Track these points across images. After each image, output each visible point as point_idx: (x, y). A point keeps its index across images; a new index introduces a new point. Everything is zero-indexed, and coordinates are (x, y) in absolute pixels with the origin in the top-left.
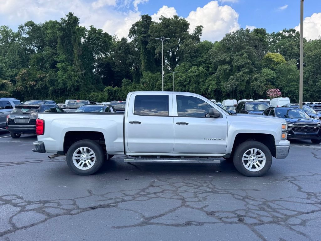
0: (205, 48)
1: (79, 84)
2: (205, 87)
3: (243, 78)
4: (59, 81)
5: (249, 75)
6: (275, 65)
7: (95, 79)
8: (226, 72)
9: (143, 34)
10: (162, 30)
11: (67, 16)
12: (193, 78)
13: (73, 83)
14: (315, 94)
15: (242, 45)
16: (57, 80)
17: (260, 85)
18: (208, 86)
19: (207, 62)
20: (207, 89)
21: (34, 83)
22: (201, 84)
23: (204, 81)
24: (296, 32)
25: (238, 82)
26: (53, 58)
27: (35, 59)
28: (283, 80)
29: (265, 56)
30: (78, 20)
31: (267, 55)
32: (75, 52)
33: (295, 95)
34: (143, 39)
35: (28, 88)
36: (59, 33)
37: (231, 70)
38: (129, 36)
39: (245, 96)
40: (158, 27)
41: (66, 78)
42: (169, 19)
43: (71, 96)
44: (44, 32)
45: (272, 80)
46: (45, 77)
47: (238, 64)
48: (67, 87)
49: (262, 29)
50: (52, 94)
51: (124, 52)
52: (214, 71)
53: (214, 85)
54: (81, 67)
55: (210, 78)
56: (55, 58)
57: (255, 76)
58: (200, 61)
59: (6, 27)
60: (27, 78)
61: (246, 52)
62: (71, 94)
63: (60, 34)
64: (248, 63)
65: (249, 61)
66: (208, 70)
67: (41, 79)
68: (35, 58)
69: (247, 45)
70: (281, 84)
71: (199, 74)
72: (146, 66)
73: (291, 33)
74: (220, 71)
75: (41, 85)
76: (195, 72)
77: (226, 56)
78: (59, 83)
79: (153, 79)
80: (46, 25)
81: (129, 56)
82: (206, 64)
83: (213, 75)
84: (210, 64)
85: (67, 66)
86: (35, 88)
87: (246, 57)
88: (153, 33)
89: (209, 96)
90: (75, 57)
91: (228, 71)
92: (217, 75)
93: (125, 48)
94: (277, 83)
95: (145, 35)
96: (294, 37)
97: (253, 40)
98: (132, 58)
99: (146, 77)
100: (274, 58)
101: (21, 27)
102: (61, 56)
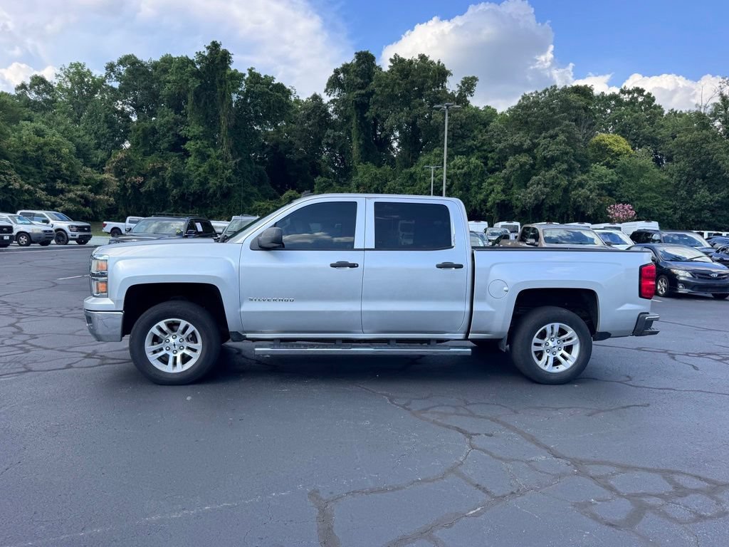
0: (479, 120)
1: (232, 185)
2: (481, 197)
3: (557, 182)
4: (192, 177)
5: (568, 175)
6: (612, 157)
7: (256, 175)
8: (523, 169)
9: (360, 88)
10: (399, 84)
11: (208, 48)
12: (459, 180)
13: (220, 182)
14: (690, 216)
15: (556, 117)
16: (187, 176)
17: (589, 197)
18: (488, 196)
19: (485, 147)
20: (485, 201)
21: (140, 179)
22: (473, 190)
23: (479, 186)
24: (645, 94)
25: (548, 189)
26: (178, 131)
27: (139, 132)
28: (630, 187)
29: (594, 140)
30: (230, 58)
31: (597, 138)
32: (223, 119)
33: (652, 216)
34: (358, 99)
35: (127, 190)
36: (194, 81)
37: (533, 166)
38: (326, 91)
39: (558, 215)
40: (390, 77)
41: (204, 171)
42: (411, 62)
43: (214, 207)
44: (158, 78)
45: (609, 187)
46: (163, 169)
47: (549, 155)
48: (208, 190)
49: (586, 86)
50: (176, 202)
51: (318, 123)
52: (497, 166)
53: (498, 193)
54: (232, 150)
55: (491, 180)
56: (181, 130)
57: (580, 178)
58: (470, 147)
59: (80, 65)
60: (125, 170)
61: (563, 132)
62: (215, 203)
63: (194, 84)
64: (567, 153)
65: (568, 149)
66: (486, 164)
67: (154, 172)
68: (141, 129)
69: (564, 118)
70: (626, 194)
71: (469, 172)
72: (361, 153)
73: (636, 95)
74: (512, 166)
75: (155, 184)
76: (461, 167)
77: (523, 137)
78: (191, 183)
79: (378, 179)
80: (163, 65)
81: (329, 131)
82: (483, 153)
83: (497, 173)
84: (490, 152)
85: (205, 147)
86: (142, 190)
87: (564, 141)
88: (381, 89)
89: (487, 214)
90: (222, 130)
91: (527, 167)
92: (506, 174)
93: (320, 115)
94: (618, 193)
95: (363, 92)
96: (642, 103)
97: (574, 108)
98: (334, 135)
99: (364, 174)
100: (611, 144)
101: (111, 67)
102: (193, 128)
